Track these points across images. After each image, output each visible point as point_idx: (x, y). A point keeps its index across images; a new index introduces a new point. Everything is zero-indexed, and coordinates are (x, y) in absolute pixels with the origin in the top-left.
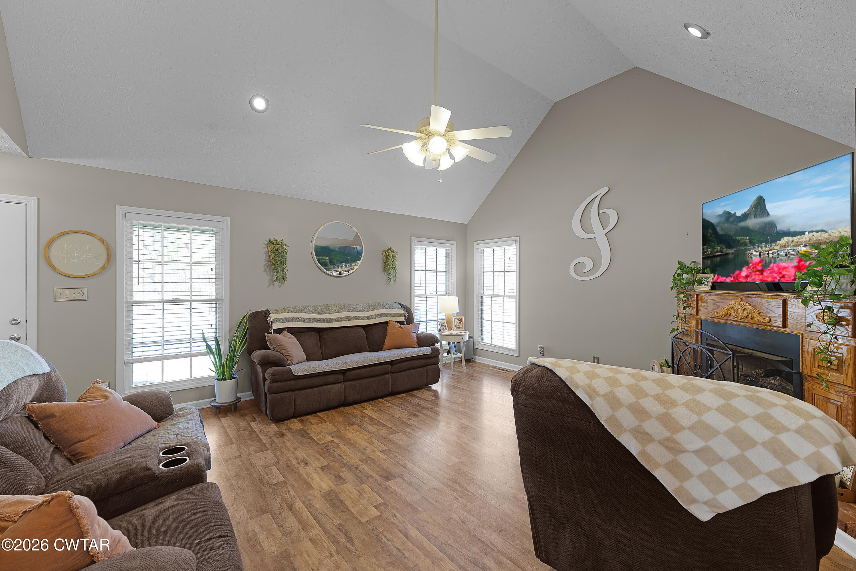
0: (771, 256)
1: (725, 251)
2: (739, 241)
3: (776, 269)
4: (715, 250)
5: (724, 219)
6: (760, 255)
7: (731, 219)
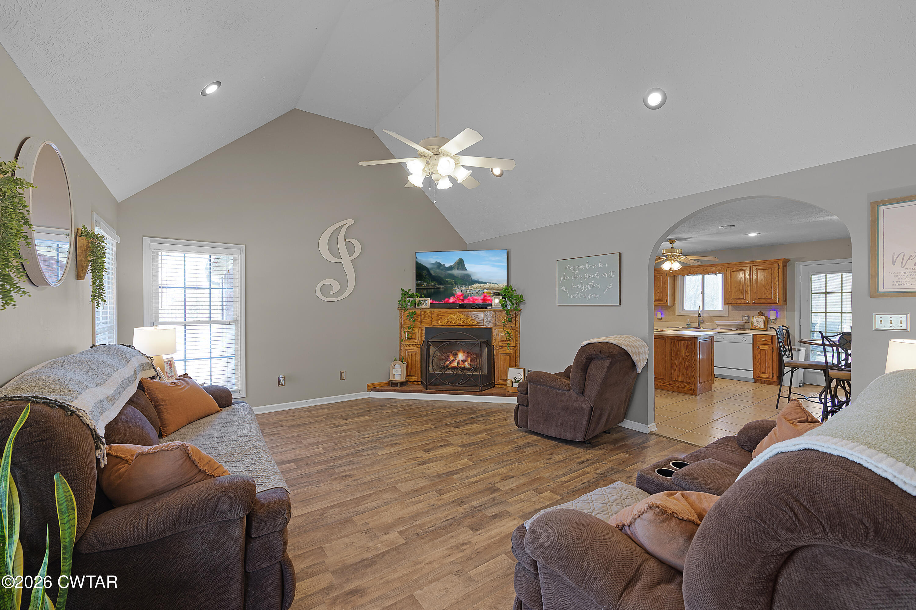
0: (468, 292)
1: (437, 286)
2: (447, 281)
3: (471, 300)
4: (430, 285)
5: (436, 266)
6: (462, 291)
7: (441, 268)
